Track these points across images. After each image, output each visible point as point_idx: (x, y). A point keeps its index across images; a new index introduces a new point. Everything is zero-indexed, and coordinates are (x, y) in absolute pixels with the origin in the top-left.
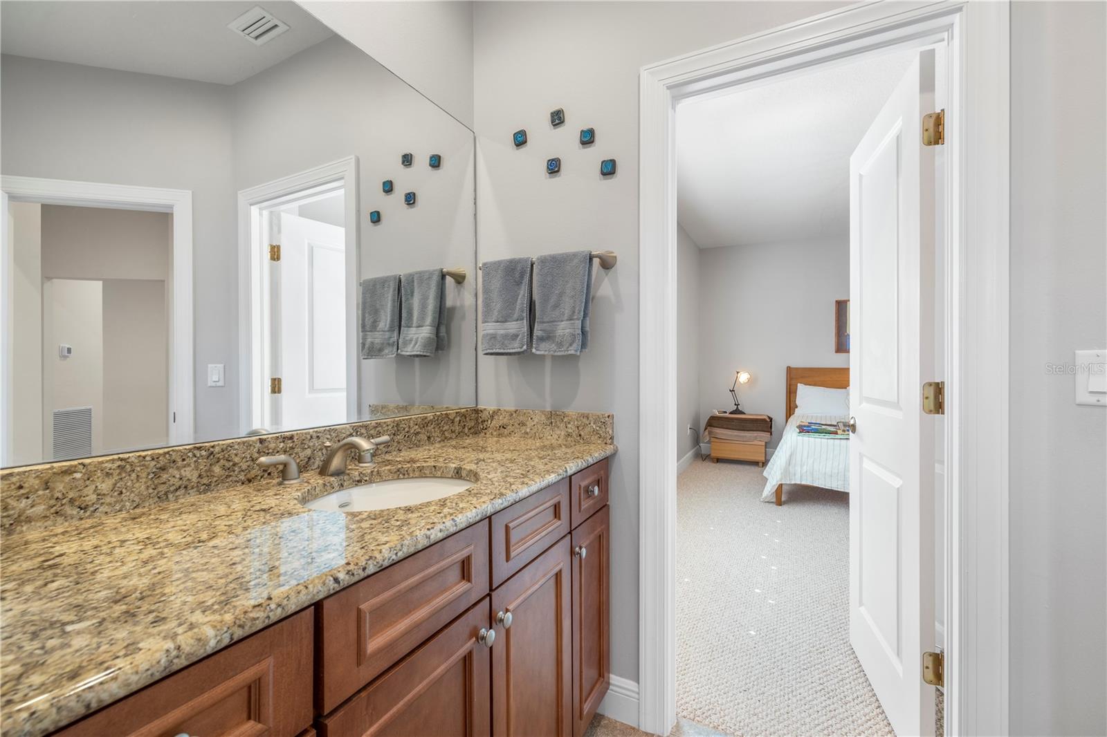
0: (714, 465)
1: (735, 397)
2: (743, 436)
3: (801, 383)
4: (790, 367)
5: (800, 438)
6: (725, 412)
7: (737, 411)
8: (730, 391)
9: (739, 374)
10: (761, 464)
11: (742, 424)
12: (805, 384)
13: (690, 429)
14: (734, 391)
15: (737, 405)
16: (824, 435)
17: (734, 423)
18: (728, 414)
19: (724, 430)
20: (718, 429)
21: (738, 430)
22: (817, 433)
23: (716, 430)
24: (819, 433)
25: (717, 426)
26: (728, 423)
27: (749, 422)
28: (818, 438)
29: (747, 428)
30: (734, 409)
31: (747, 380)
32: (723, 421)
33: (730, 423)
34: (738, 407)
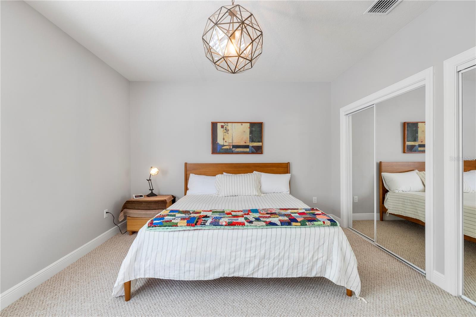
1: (151, 185)
3: (192, 173)
4: (187, 163)
6: (141, 196)
7: (152, 195)
8: (147, 180)
12: (195, 174)
13: (107, 213)
14: (151, 180)
15: (152, 190)
16: (167, 229)
17: (143, 205)
18: (143, 197)
19: (136, 210)
20: (132, 210)
21: (146, 210)
22: (162, 226)
23: (130, 211)
24: (163, 226)
25: (131, 208)
26: (139, 205)
27: (153, 203)
28: (162, 231)
29: (152, 208)
30: (150, 193)
31: (157, 173)
32: (135, 204)
33: (140, 205)
34: (152, 191)
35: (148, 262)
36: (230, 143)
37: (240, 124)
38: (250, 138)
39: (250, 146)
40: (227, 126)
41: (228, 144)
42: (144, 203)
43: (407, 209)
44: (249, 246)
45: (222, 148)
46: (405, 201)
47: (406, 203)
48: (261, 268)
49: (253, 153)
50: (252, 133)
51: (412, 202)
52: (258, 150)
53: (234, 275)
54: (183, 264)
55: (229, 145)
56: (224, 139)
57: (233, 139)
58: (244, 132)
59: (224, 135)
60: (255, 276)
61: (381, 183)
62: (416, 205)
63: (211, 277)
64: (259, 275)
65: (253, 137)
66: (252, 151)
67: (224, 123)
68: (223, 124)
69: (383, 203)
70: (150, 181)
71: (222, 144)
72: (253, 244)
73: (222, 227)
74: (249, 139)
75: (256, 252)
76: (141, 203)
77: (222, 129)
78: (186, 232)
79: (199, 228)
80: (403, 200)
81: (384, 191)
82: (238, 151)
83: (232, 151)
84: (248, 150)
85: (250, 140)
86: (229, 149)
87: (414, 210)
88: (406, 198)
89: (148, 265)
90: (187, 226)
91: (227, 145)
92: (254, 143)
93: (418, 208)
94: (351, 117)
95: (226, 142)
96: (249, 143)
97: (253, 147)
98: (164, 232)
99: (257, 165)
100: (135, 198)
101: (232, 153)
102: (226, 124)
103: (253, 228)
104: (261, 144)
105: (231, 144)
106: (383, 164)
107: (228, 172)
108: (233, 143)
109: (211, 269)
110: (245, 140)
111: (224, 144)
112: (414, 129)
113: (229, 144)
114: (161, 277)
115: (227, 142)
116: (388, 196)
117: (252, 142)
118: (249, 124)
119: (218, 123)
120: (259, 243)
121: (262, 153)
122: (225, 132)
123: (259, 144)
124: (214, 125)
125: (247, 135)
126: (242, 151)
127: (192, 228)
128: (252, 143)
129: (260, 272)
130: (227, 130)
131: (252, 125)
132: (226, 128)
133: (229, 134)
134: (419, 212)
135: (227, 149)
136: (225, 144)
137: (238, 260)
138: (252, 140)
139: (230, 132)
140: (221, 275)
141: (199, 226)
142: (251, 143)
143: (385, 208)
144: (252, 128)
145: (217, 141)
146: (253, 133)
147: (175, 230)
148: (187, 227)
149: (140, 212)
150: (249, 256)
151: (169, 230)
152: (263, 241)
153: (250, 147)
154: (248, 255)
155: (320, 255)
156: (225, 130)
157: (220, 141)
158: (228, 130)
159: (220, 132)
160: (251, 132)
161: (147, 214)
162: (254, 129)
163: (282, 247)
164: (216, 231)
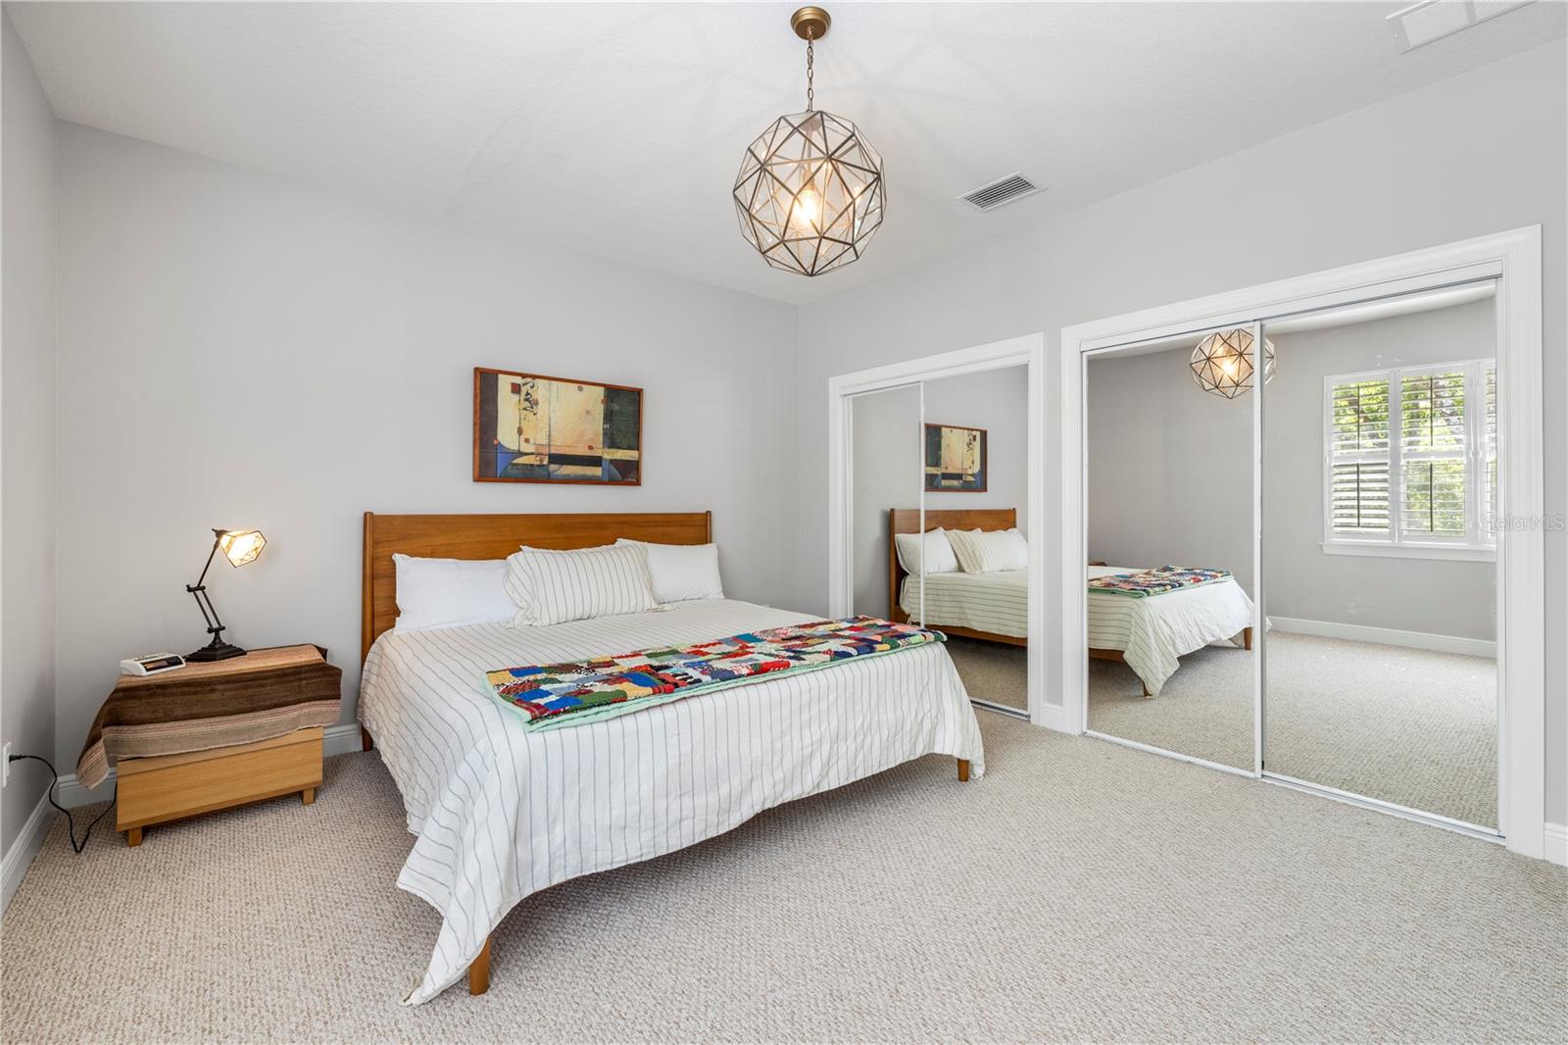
0: (136, 850)
1: (207, 608)
2: (252, 729)
3: (400, 552)
4: (371, 513)
5: (536, 738)
6: (174, 662)
7: (216, 651)
8: (190, 589)
9: (225, 540)
10: (308, 795)
11: (250, 692)
12: (412, 555)
13: (11, 759)
14: (204, 588)
15: (217, 631)
16: (598, 713)
17: (214, 696)
18: (184, 665)
19: (178, 723)
20: (152, 726)
21: (232, 714)
22: (577, 710)
23: (145, 731)
24: (585, 709)
25: (147, 716)
26: (195, 698)
27: (269, 681)
28: (585, 724)
29: (267, 703)
30: (206, 645)
31: (254, 554)
32: (173, 694)
33: (199, 697)
34: (217, 637)
35: (558, 830)
36: (542, 445)
37: (576, 385)
38: (605, 434)
39: (606, 460)
40: (532, 387)
41: (533, 451)
42: (219, 687)
43: (944, 609)
44: (805, 717)
45: (514, 462)
46: (940, 592)
47: (941, 598)
48: (833, 765)
49: (612, 482)
50: (611, 420)
51: (953, 593)
52: (628, 474)
53: (784, 797)
54: (661, 805)
55: (538, 454)
56: (520, 431)
57: (553, 434)
58: (588, 412)
59: (523, 417)
60: (824, 788)
61: (893, 557)
62: (962, 599)
63: (734, 821)
64: (833, 783)
65: (615, 432)
66: (610, 476)
67: (524, 376)
68: (518, 380)
69: (897, 602)
70: (199, 593)
71: (515, 447)
72: (815, 710)
73: (741, 682)
74: (601, 438)
75: (823, 729)
76: (208, 688)
77: (516, 397)
78: (656, 714)
79: (684, 694)
80: (934, 592)
81: (898, 574)
82: (565, 475)
83: (549, 475)
84: (597, 471)
85: (604, 442)
86: (538, 466)
87: (957, 610)
88: (941, 587)
89: (559, 839)
90: (654, 693)
91: (532, 454)
92: (615, 450)
93: (965, 605)
94: (851, 401)
95: (527, 441)
96: (601, 451)
97: (612, 462)
98: (591, 724)
99: (626, 519)
100: (145, 673)
101: (548, 479)
102: (529, 380)
103: (804, 671)
104: (637, 456)
105: (546, 451)
106: (896, 514)
107: (536, 544)
108: (552, 448)
109: (733, 799)
110: (591, 440)
111: (522, 450)
112: (936, 439)
113: (537, 449)
114: (602, 865)
115: (532, 441)
116: (908, 583)
117: (610, 447)
118: (602, 389)
119: (500, 376)
120: (824, 705)
121: (638, 483)
122: (525, 409)
123: (629, 455)
124: (486, 382)
125: (596, 426)
126: (581, 475)
127: (667, 698)
128: (612, 450)
129: (833, 773)
130: (531, 403)
131: (613, 393)
132: (528, 394)
133: (538, 415)
134: (967, 611)
135: (532, 465)
136: (525, 448)
137: (788, 758)
138: (611, 442)
139: (541, 409)
140: (758, 809)
141: (684, 688)
142: (607, 450)
143: (903, 612)
144: (612, 402)
145: (496, 438)
146: (614, 418)
147: (623, 713)
148: (653, 697)
149: (204, 729)
150: (810, 742)
151: (603, 716)
152: (832, 697)
153: (603, 462)
154: (807, 741)
155: (927, 706)
156: (526, 400)
157: (507, 436)
158: (536, 403)
159: (507, 405)
160: (609, 416)
161: (238, 732)
162: (616, 407)
163: (866, 704)
164: (729, 694)
